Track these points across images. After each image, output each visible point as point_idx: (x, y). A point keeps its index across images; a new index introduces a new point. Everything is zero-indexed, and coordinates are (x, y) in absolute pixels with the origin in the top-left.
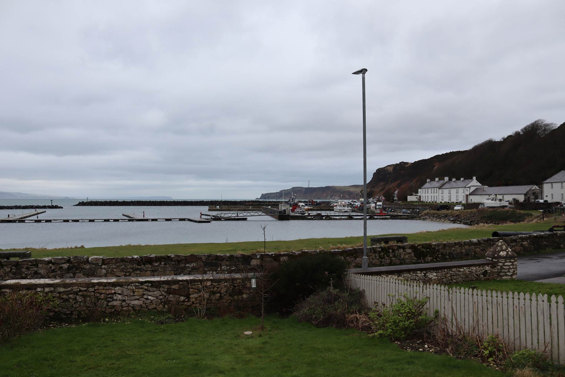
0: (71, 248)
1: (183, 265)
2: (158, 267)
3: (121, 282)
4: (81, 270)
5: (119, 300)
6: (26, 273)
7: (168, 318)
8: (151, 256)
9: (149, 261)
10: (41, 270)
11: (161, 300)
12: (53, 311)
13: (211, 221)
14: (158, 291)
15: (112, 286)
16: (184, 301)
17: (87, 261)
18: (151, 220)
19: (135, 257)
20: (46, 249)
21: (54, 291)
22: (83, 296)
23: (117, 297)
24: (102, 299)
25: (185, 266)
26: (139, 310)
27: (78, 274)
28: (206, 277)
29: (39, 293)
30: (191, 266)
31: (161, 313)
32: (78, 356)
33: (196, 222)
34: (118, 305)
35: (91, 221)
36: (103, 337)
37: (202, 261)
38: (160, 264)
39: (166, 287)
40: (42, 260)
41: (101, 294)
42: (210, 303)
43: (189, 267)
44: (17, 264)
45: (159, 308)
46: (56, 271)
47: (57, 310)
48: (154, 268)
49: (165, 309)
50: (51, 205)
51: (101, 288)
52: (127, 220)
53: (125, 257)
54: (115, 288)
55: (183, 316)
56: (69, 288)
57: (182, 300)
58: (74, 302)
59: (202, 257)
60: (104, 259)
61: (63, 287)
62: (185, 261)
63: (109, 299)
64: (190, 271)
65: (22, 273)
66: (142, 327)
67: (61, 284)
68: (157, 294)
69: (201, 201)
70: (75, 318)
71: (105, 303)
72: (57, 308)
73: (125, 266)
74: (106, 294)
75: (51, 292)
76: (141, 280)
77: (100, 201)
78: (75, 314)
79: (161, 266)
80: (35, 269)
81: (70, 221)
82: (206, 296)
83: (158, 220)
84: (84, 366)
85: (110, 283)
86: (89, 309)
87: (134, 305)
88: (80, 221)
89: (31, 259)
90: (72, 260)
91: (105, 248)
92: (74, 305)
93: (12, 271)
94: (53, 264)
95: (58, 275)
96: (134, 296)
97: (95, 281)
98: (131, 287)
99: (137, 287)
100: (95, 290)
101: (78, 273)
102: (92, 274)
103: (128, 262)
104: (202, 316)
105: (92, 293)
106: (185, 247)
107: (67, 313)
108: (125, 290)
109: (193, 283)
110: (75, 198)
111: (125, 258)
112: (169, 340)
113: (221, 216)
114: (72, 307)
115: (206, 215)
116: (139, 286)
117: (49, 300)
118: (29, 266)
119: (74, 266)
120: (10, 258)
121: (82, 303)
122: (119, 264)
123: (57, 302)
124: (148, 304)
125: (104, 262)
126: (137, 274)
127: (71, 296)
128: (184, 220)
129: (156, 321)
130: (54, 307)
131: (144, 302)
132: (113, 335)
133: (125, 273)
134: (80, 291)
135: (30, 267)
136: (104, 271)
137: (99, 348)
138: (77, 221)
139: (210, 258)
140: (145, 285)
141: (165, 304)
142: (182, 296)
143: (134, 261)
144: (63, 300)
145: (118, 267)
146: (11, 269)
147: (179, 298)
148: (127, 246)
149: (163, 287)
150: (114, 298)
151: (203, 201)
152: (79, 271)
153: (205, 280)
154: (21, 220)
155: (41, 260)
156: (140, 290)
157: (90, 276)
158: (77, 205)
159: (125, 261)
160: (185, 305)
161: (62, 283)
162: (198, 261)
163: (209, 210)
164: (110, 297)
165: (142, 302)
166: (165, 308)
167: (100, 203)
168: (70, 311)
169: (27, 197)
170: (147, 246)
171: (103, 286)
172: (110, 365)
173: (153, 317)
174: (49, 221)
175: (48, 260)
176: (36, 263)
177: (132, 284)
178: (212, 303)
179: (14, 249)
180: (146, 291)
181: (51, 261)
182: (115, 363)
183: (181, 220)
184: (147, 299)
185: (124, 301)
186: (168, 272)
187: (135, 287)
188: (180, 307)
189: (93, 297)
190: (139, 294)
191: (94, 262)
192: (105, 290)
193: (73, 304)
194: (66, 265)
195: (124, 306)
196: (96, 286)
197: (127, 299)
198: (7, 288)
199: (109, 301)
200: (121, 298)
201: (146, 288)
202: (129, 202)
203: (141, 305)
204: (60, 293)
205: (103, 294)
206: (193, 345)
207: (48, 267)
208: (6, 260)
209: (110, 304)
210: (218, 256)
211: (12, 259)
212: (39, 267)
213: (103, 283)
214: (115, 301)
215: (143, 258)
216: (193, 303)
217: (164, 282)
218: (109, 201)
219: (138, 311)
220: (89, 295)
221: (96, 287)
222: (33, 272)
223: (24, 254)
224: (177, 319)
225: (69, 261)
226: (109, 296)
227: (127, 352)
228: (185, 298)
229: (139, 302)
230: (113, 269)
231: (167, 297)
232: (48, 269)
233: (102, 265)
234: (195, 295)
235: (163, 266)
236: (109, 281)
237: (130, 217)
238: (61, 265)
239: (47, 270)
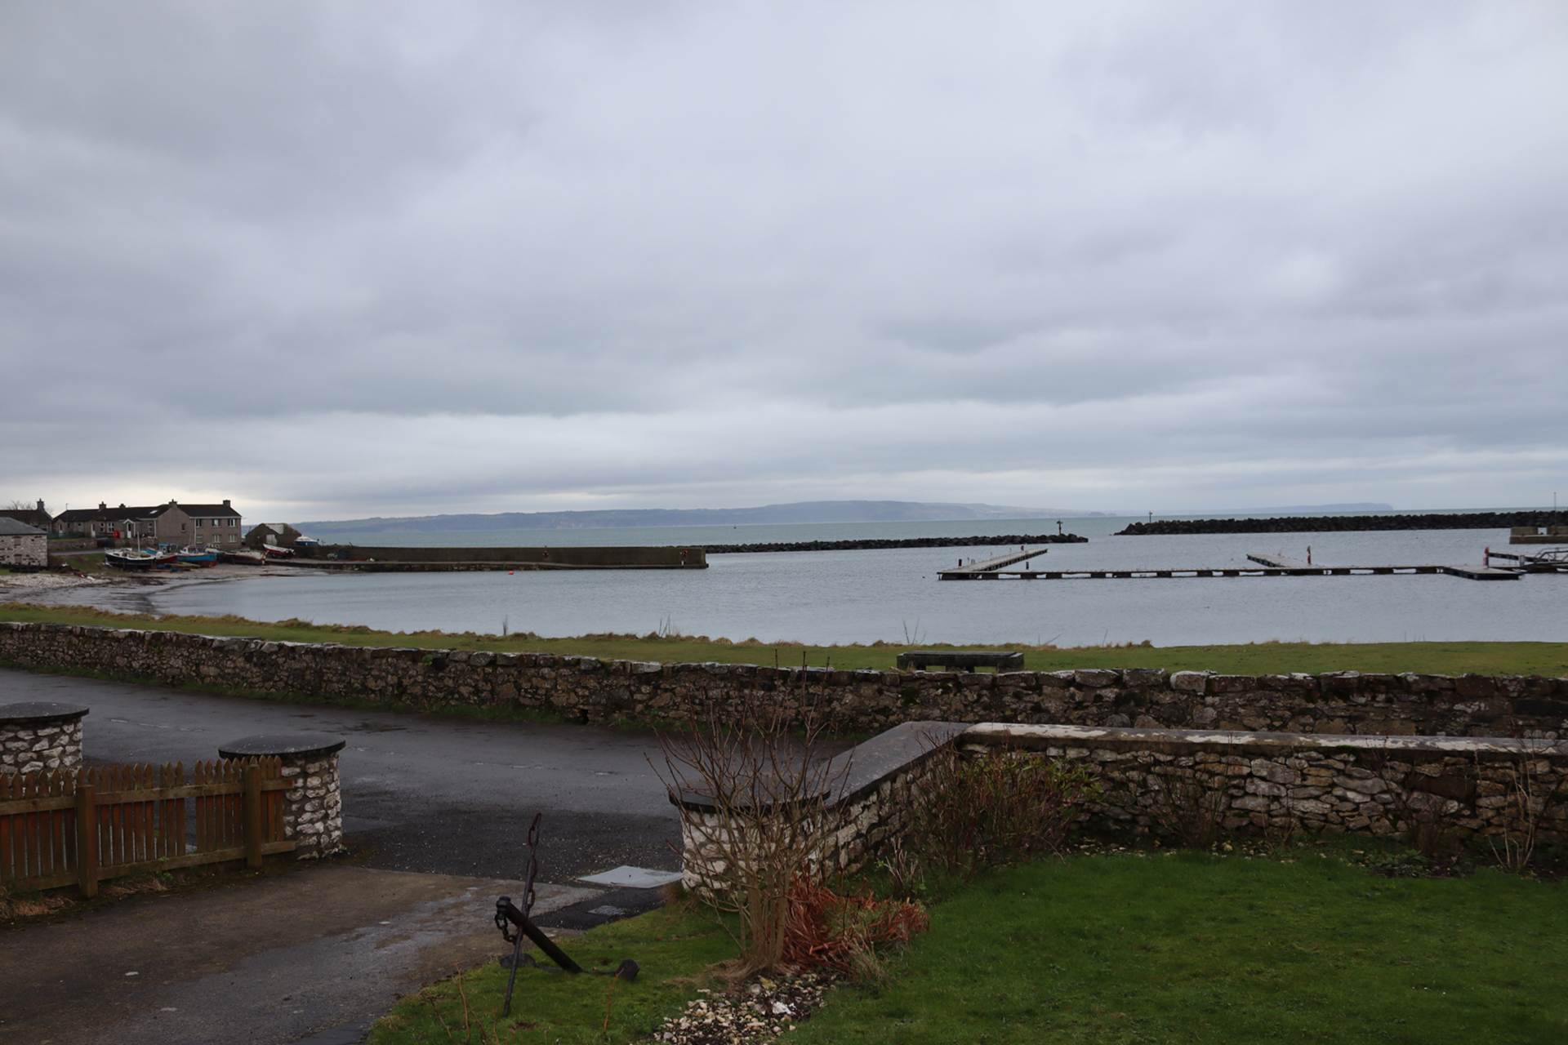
0: (1118, 647)
1: (1444, 707)
2: (1368, 709)
3: (1268, 745)
4: (1151, 707)
5: (1264, 796)
6: (1014, 706)
7: (1408, 859)
8: (1345, 676)
9: (1339, 689)
10: (1050, 702)
11: (1384, 804)
12: (1089, 811)
13: (1522, 574)
14: (1376, 779)
15: (1243, 756)
16: (1458, 815)
17: (1165, 684)
18: (1330, 572)
19: (1300, 676)
20: (1054, 647)
21: (1089, 759)
22: (1164, 777)
23: (1257, 786)
24: (1217, 789)
25: (1450, 710)
26: (1321, 829)
27: (1142, 716)
28: (1530, 748)
29: (1054, 760)
30: (1469, 711)
31: (1385, 843)
32: (1160, 938)
33: (1470, 576)
34: (1259, 809)
35: (1162, 574)
36: (1222, 893)
37: (1507, 697)
38: (1374, 698)
39: (1404, 767)
40: (1053, 677)
41: (1212, 774)
42: (1547, 829)
43: (1466, 712)
44: (994, 685)
45: (1380, 827)
46: (1087, 707)
47: (1097, 808)
48: (1355, 711)
49: (1397, 833)
50: (1058, 534)
51: (1212, 758)
52: (1262, 573)
53: (1270, 676)
54: (1251, 761)
55: (1454, 859)
56: (1128, 752)
57: (1453, 811)
58: (1140, 790)
59: (1505, 686)
60: (1211, 680)
61: (1111, 750)
62: (1450, 693)
63: (1234, 791)
64: (1467, 726)
65: (1002, 706)
66: (1329, 879)
67: (1107, 741)
68: (1373, 785)
69: (1485, 514)
70: (1143, 834)
71: (1224, 800)
72: (1098, 803)
73: (1271, 701)
74: (1227, 777)
75: (1083, 760)
76: (1324, 742)
77: (1185, 520)
78: (1142, 823)
79: (1376, 705)
80: (1036, 698)
81: (1107, 575)
82: (1534, 805)
83: (1352, 571)
84: (1181, 967)
85: (1236, 747)
86: (1181, 812)
87: (1304, 813)
88: (1133, 575)
89: (1026, 672)
90: (1126, 678)
91: (1208, 649)
92: (1140, 799)
93: (982, 700)
94: (1079, 687)
95: (1091, 717)
96: (1306, 786)
97: (1196, 738)
98: (1297, 762)
99: (1314, 763)
100: (1196, 763)
101: (1140, 713)
102: (1178, 717)
103: (1278, 691)
104: (1519, 866)
105: (1189, 772)
106: (1445, 651)
107: (1122, 817)
108: (1279, 770)
109: (1489, 761)
110: (1119, 515)
111: (1270, 679)
112: (1418, 927)
113: (1554, 560)
114: (1136, 804)
115: (1504, 556)
116: (1319, 760)
117: (1078, 783)
118: (1021, 690)
119: (1132, 696)
120: (976, 668)
121: (1162, 795)
122: (1251, 695)
123: (1099, 787)
124: (1347, 814)
125: (1211, 687)
126: (1304, 725)
127: (1134, 774)
128: (1432, 570)
129: (1371, 866)
130: (1093, 801)
131: (1335, 808)
132: (1250, 892)
133: (1269, 721)
134: (1157, 762)
135: (1022, 693)
136: (1211, 713)
137: (1213, 923)
138: (1126, 575)
139: (1535, 689)
140: (1338, 757)
141: (1397, 818)
142: (1452, 798)
143: (1297, 688)
144: (1112, 784)
145: (1250, 703)
146: (980, 696)
147: (1444, 803)
148: (1267, 643)
149: (1392, 768)
150: (1247, 790)
151: (1492, 515)
152: (1143, 710)
153: (1529, 756)
154: (989, 574)
155: (1048, 675)
156: (1323, 772)
157: (1174, 723)
158: (1123, 533)
159: (1270, 686)
160: (1461, 826)
161: (1110, 738)
162: (1492, 697)
163: (1514, 541)
164: (1237, 785)
165: (1328, 806)
166: (1397, 831)
167: (1186, 527)
168: (1130, 813)
169: (999, 514)
170: (1327, 645)
171: (1217, 753)
172: (1250, 973)
173: (1362, 852)
174: (1056, 576)
175: (1065, 675)
176: (1037, 684)
177: (1298, 752)
178: (1555, 829)
179: (981, 647)
180: (1338, 775)
181: (1074, 679)
182: (1262, 972)
183: (1422, 570)
184: (1343, 799)
185: (1277, 798)
186: (1397, 724)
187: (1308, 761)
188: (1446, 831)
189: (1190, 781)
190: (1320, 782)
191: (1184, 687)
192: (1222, 765)
193: (1137, 797)
194: (1111, 692)
195: (1274, 813)
196: (1199, 751)
197: (1283, 795)
198: (980, 743)
199: (1233, 797)
200: (1267, 789)
201: (1341, 766)
202: (1265, 521)
203: (1325, 815)
204: (1103, 764)
205: (1218, 774)
206: (1502, 953)
207: (1067, 694)
208: (967, 672)
209: (1237, 804)
210: (1562, 682)
211: (979, 671)
212: (1046, 695)
213: (1216, 744)
214: (1251, 798)
215: (1322, 681)
216: (1489, 822)
217: (1394, 754)
218: (1208, 519)
219: (1316, 831)
220: (1180, 777)
221: (1200, 756)
222: (1029, 705)
223: (1007, 660)
224: (1437, 867)
225: (1118, 681)
226: (1235, 782)
227: (1294, 944)
228: (1462, 805)
229: (1320, 805)
230: (1235, 709)
231: (1404, 797)
232: (1066, 700)
233: (1206, 695)
234: (1497, 801)
235: (1381, 705)
236: (1235, 741)
237: (1269, 564)
238: (1098, 692)
239: (1065, 703)
